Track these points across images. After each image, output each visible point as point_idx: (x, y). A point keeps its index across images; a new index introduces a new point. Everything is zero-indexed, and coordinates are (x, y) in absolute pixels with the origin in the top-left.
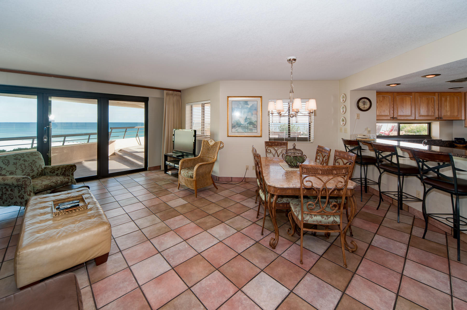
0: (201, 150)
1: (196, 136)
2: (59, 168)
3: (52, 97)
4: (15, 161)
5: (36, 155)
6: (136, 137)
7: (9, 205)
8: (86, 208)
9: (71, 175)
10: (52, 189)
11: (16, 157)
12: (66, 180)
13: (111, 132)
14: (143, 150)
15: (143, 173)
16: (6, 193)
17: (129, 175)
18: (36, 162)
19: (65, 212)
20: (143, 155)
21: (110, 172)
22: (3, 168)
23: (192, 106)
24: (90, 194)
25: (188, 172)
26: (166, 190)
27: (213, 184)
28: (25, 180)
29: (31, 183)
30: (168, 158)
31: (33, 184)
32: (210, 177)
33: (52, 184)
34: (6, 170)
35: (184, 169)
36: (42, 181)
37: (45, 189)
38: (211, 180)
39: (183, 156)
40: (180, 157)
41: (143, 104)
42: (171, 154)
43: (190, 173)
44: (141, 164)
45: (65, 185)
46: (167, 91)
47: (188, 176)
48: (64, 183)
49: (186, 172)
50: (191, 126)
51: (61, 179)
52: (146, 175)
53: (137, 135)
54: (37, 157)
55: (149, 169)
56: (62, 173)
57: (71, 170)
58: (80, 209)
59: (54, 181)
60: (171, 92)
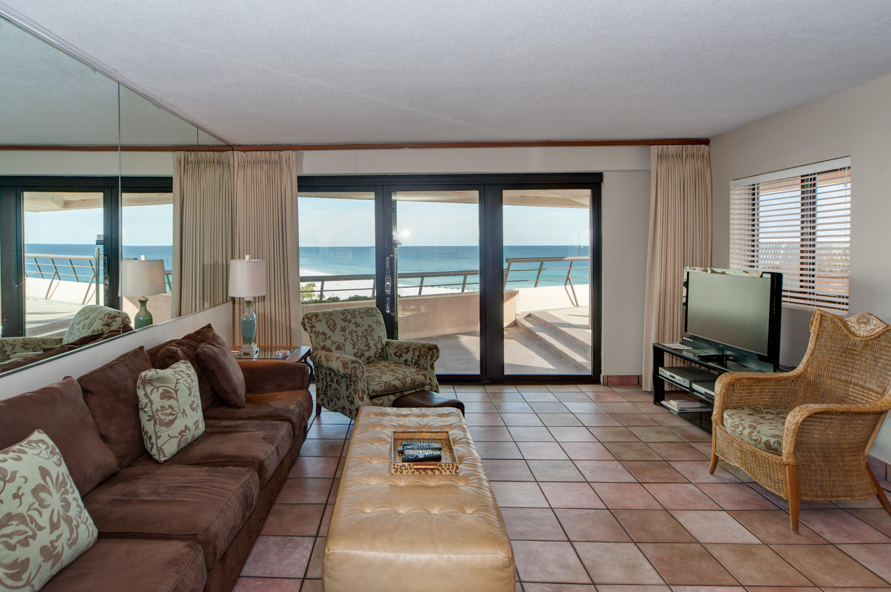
0: (808, 351)
1: (784, 293)
2: (409, 347)
3: (397, 192)
4: (343, 324)
5: (373, 315)
6: (565, 285)
7: (335, 411)
8: (454, 473)
9: (429, 368)
10: (397, 394)
11: (345, 316)
12: (421, 378)
13: (508, 269)
14: (587, 321)
15: (588, 390)
16: (331, 386)
17: (552, 388)
18: (374, 330)
19: (413, 470)
20: (586, 337)
21: (507, 372)
22: (328, 336)
23: (756, 186)
24: (464, 430)
25: (755, 428)
26: (666, 463)
27: (878, 496)
28: (355, 367)
29: (363, 374)
30: (667, 357)
31: (366, 377)
32: (863, 467)
33: (397, 383)
34: (332, 341)
35: (735, 408)
36: (382, 372)
37: (385, 391)
38: (867, 479)
39: (721, 359)
40: (712, 361)
41: (585, 195)
42: (677, 346)
43: (766, 431)
44: (584, 362)
45: (418, 390)
46: (660, 147)
47: (756, 440)
48: (416, 384)
49: (746, 425)
50: (753, 259)
51: (412, 374)
52: (598, 399)
53: (568, 278)
54: (374, 319)
55: (606, 380)
56: (415, 361)
57: (429, 357)
58: (443, 473)
59: (401, 376)
60: (672, 149)
